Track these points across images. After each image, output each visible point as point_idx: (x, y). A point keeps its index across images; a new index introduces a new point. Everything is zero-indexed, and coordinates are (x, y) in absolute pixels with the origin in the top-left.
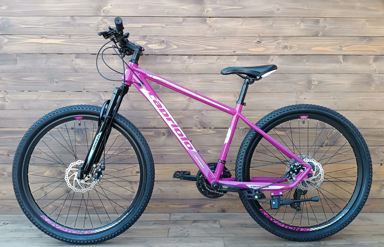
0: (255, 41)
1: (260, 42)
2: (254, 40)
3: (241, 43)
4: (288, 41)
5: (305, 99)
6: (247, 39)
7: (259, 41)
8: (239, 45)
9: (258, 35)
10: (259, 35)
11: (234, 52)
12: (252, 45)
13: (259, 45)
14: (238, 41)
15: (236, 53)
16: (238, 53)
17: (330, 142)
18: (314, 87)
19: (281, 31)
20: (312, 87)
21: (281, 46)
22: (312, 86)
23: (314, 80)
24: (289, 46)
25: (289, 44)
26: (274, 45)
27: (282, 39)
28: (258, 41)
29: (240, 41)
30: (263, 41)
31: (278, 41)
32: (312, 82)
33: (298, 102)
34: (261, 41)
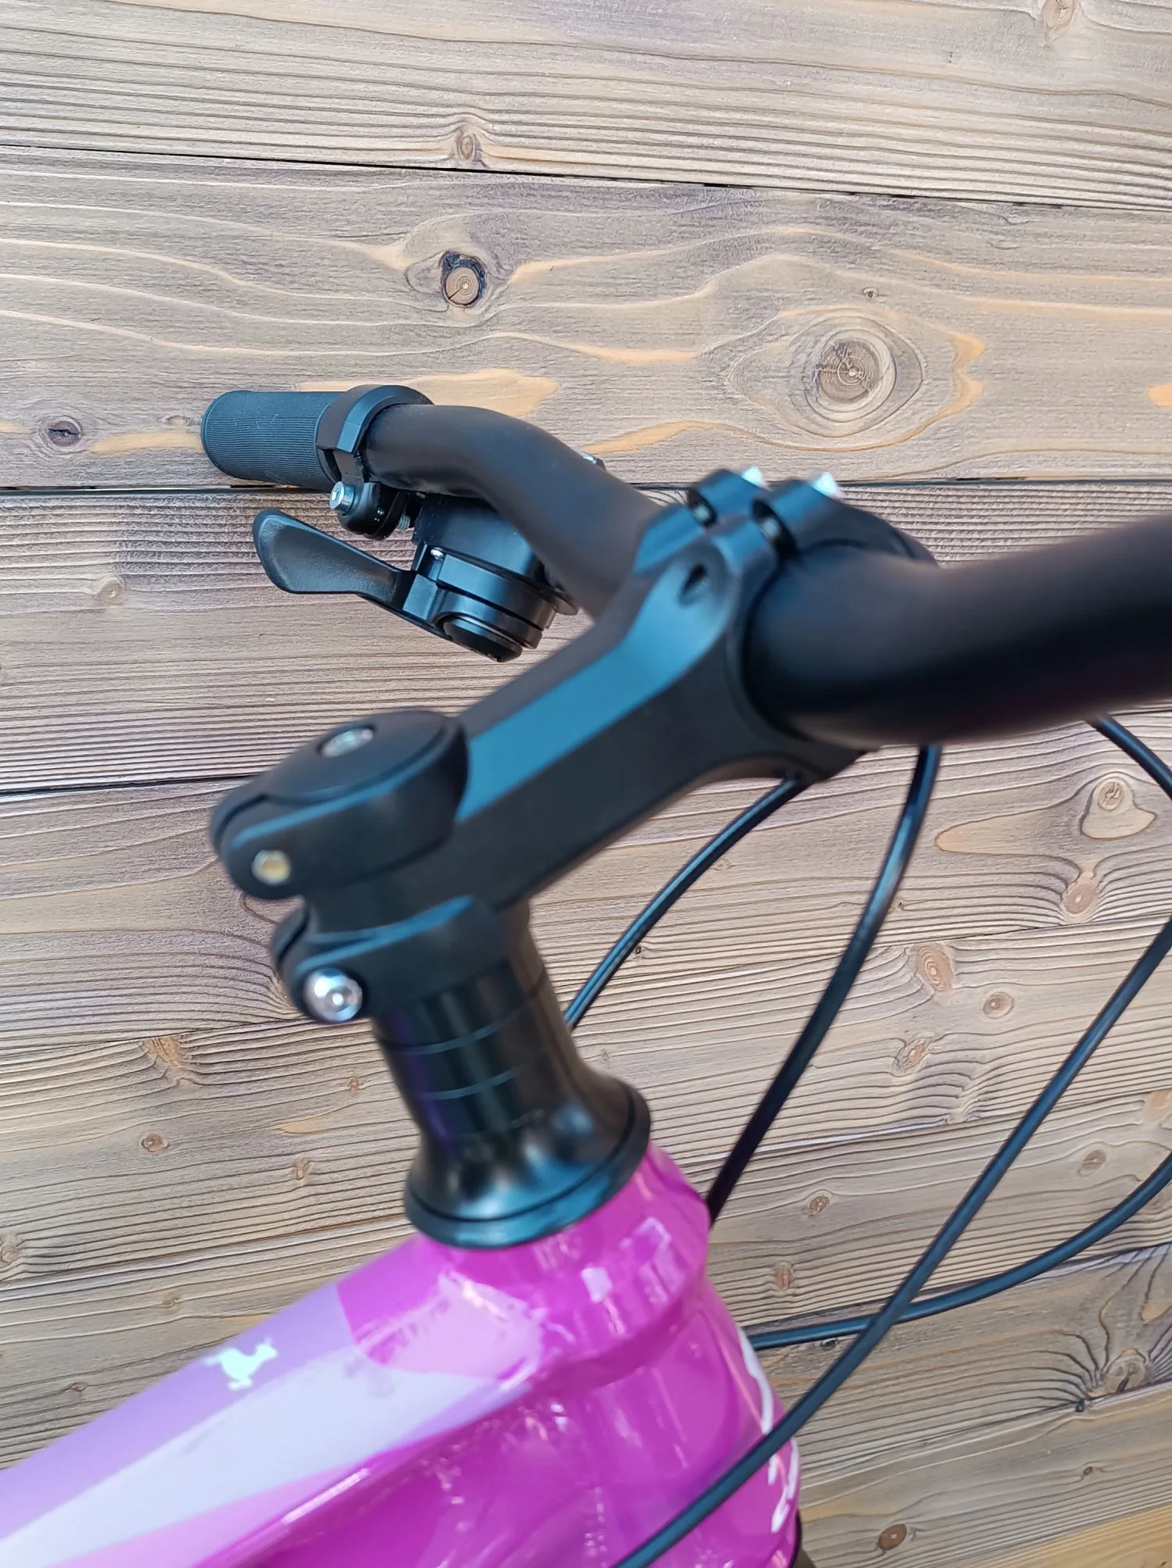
0: (394, 255)
1: (475, 265)
2: (390, 238)
3: (164, 280)
4: (873, 280)
5: (996, 1003)
6: (270, 212)
7: (469, 249)
8: (128, 320)
9: (450, 143)
10: (467, 146)
11: (63, 433)
12: (352, 309)
13: (459, 318)
14: (112, 236)
15: (102, 444)
16: (136, 459)
17: (1154, 1354)
18: (1101, 873)
19: (793, 103)
20: (1088, 874)
21: (777, 350)
22: (1087, 862)
23: (1113, 791)
24: (885, 359)
25: (893, 318)
26: (686, 335)
27: (786, 242)
28: (450, 262)
29: (149, 239)
30: (523, 250)
31: (751, 269)
32: (1094, 808)
33: (922, 1048)
34: (490, 248)
